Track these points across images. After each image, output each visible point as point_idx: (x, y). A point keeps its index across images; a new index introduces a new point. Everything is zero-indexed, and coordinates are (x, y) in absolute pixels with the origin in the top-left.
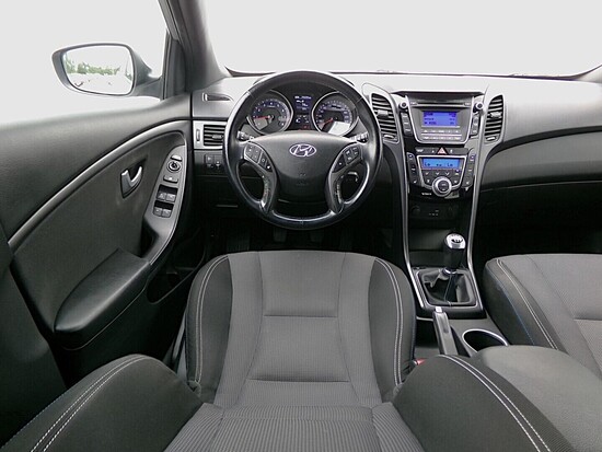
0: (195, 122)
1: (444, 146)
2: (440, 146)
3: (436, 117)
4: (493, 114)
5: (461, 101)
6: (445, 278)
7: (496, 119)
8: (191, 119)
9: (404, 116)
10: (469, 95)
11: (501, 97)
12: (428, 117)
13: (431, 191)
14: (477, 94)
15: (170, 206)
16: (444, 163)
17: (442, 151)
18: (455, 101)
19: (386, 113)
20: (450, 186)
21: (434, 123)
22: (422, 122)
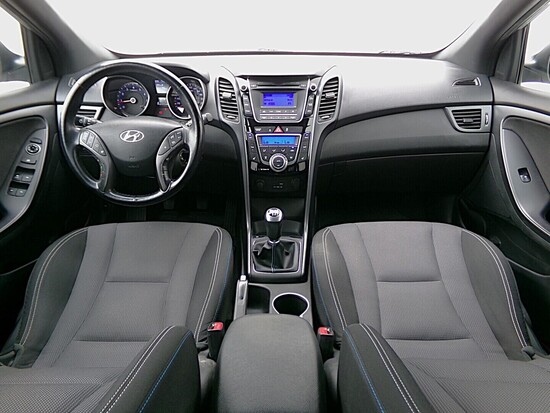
0: (59, 106)
1: (281, 125)
2: (276, 125)
3: (274, 98)
4: (328, 95)
5: (298, 83)
6: (268, 248)
7: (332, 99)
8: (56, 103)
9: (246, 98)
10: (304, 78)
11: (337, 78)
12: (267, 98)
13: (269, 167)
14: (313, 77)
15: (25, 186)
16: (281, 141)
17: (278, 130)
18: (292, 83)
19: (229, 95)
20: (286, 162)
21: (273, 104)
22: (262, 103)
